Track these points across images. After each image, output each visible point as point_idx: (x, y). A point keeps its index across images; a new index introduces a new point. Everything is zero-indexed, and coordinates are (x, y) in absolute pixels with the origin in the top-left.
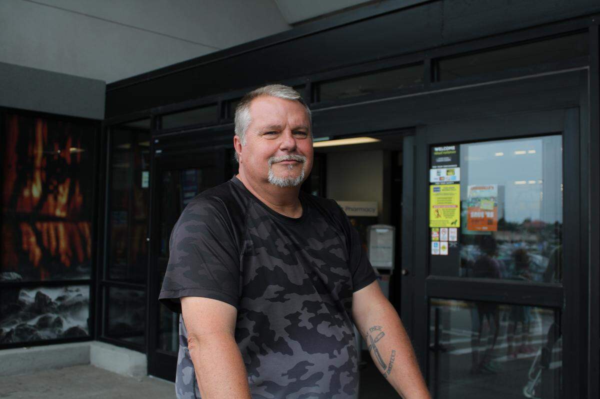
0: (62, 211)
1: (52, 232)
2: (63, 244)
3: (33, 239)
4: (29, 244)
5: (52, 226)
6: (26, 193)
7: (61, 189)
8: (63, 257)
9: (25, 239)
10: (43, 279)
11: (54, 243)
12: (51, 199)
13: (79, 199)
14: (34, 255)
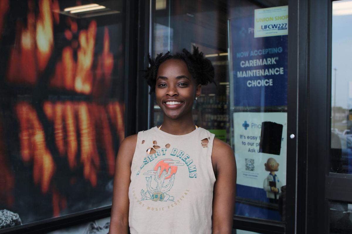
0: (84, 82)
1: (70, 121)
2: (87, 145)
3: (39, 137)
4: (32, 146)
5: (69, 109)
6: (26, 41)
7: (83, 39)
8: (87, 169)
9: (25, 137)
10: (57, 216)
11: (73, 144)
12: (67, 56)
13: (108, 61)
14: (41, 169)
